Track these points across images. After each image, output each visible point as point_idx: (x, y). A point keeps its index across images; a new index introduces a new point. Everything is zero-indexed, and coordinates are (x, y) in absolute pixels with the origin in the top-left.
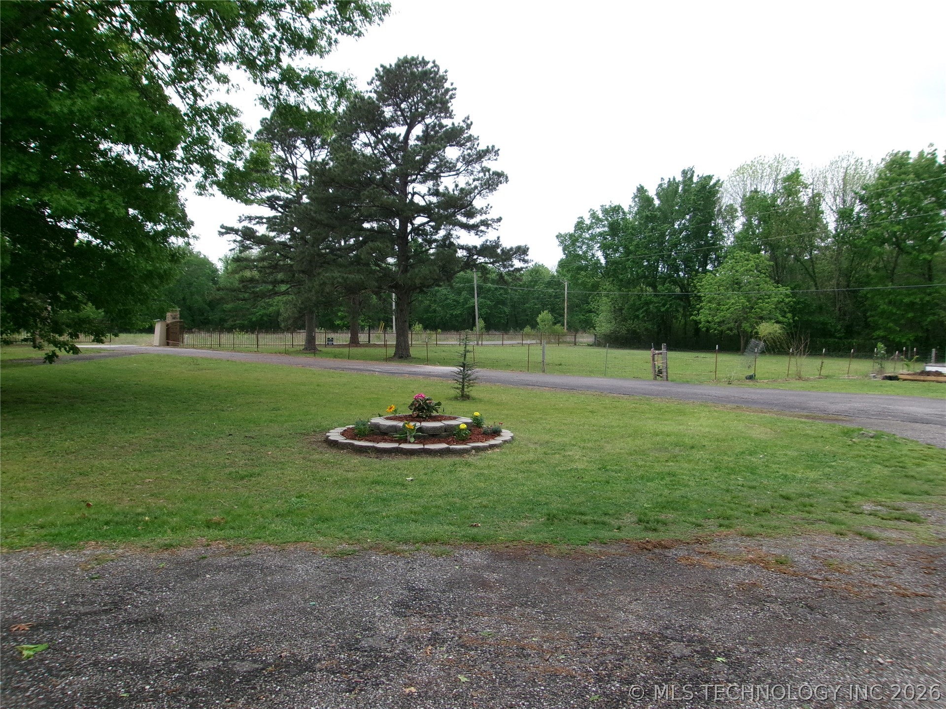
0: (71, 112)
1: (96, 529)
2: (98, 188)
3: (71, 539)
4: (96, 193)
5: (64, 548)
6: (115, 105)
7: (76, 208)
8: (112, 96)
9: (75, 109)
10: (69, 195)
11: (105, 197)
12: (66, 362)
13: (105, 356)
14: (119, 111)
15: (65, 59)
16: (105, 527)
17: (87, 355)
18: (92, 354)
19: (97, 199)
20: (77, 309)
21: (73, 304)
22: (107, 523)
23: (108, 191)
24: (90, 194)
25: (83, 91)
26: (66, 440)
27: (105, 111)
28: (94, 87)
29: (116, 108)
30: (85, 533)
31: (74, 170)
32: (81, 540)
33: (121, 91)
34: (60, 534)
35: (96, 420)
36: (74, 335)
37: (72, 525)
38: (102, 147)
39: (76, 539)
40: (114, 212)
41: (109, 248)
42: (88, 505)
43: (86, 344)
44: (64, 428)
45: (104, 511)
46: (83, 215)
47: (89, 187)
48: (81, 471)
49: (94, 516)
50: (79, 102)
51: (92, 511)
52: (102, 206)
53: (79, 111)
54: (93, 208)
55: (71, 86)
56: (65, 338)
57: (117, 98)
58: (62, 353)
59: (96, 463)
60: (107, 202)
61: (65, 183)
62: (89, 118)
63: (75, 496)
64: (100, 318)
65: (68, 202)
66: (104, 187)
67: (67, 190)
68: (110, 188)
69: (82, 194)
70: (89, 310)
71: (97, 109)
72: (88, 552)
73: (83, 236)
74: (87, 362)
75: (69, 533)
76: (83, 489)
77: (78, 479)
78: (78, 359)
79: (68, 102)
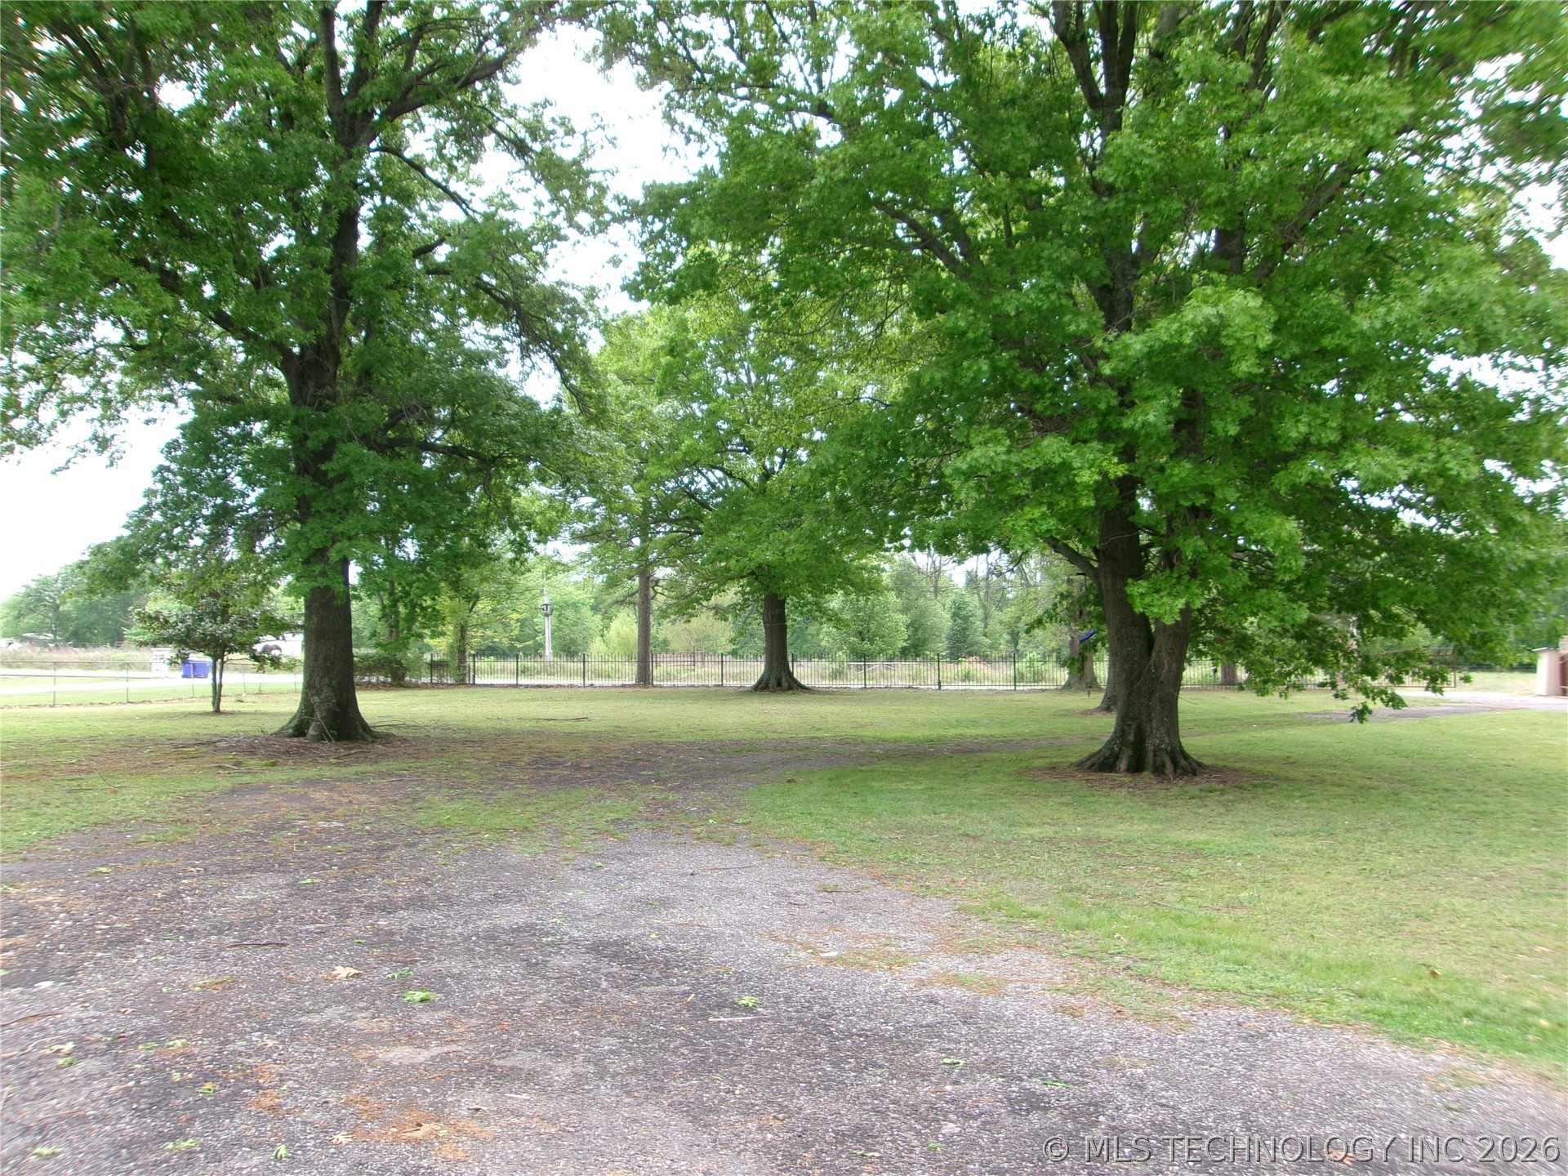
0: (1387, 326)
1: (1449, 1020)
2: (1431, 438)
3: (1409, 1027)
4: (1428, 446)
5: (1398, 1040)
6: (1455, 297)
7: (1396, 475)
8: (1453, 283)
9: (1391, 319)
10: (1386, 455)
11: (1443, 449)
12: (1383, 720)
13: (1447, 712)
14: (1465, 305)
15: (1372, 247)
16: (1465, 1021)
17: (1418, 709)
18: (1426, 708)
19: (1431, 456)
20: (1400, 634)
21: (1392, 627)
22: (1468, 1014)
23: (1448, 441)
24: (1419, 448)
25: (1403, 288)
26: (1389, 853)
27: (1442, 310)
28: (1421, 276)
29: (1459, 301)
30: (1432, 1024)
31: (1390, 412)
32: (1425, 1034)
33: (1467, 272)
34: (1387, 1015)
35: (1438, 825)
36: (1396, 680)
37: (1408, 1003)
38: (1434, 368)
39: (1417, 1030)
40: (1459, 474)
41: (1450, 531)
42: (1434, 974)
43: (1412, 691)
44: (1385, 832)
45: (1461, 990)
46: (1408, 484)
47: (1416, 439)
48: (1419, 911)
49: (1445, 997)
50: (1398, 306)
51: (1441, 986)
52: (1439, 465)
53: (1398, 320)
54: (1424, 471)
55: (1384, 287)
56: (1382, 681)
57: (1461, 284)
58: (1376, 706)
59: (1443, 901)
60: (1447, 458)
61: (1376, 436)
62: (1414, 329)
63: (1410, 952)
64: (1436, 648)
65: (1384, 466)
66: (1440, 432)
67: (1382, 449)
68: (1451, 434)
69: (1406, 452)
70: (1420, 636)
71: (1427, 310)
72: (1438, 1059)
73: (1408, 517)
74: (1417, 721)
75: (1405, 1016)
76: (1424, 944)
77: (1414, 925)
78: (1404, 716)
79: (1382, 310)
